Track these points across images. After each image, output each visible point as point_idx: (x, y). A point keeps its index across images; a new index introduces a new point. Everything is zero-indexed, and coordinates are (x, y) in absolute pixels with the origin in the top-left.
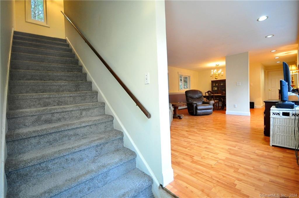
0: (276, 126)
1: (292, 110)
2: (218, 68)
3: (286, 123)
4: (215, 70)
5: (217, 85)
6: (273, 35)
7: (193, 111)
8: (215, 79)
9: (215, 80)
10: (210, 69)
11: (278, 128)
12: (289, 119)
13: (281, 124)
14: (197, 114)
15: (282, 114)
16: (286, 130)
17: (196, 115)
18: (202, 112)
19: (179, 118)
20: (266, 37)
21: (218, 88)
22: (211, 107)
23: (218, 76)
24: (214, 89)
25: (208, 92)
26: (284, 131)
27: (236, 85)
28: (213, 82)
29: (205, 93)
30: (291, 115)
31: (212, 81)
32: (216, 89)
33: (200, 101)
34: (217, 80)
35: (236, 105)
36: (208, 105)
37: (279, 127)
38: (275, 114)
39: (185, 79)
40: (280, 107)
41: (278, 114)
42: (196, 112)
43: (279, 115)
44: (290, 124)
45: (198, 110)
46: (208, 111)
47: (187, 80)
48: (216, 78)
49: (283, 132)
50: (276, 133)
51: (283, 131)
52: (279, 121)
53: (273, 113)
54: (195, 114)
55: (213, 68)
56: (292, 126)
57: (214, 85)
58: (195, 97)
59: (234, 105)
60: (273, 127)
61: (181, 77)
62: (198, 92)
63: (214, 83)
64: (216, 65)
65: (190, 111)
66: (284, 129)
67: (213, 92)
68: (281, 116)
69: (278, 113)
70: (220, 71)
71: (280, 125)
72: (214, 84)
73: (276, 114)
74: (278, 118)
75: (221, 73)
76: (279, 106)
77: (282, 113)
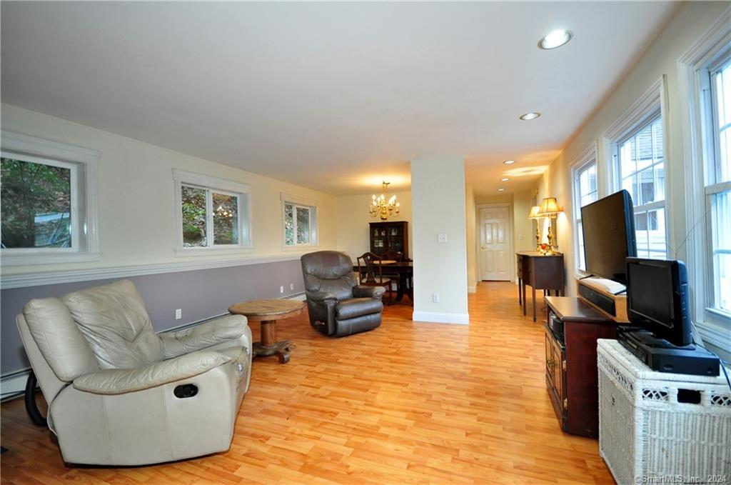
0: (657, 442)
1: (711, 379)
2: (386, 190)
3: (690, 432)
4: (382, 197)
5: (383, 234)
6: (539, 115)
7: (326, 323)
8: (380, 218)
9: (381, 221)
10: (369, 191)
11: (663, 450)
12: (701, 415)
13: (674, 437)
14: (339, 331)
15: (676, 396)
16: (692, 460)
17: (336, 334)
18: (354, 324)
19: (278, 359)
20: (521, 118)
21: (386, 243)
22: (378, 304)
23: (388, 212)
24: (376, 246)
25: (365, 256)
26: (683, 464)
27: (438, 242)
28: (373, 226)
29: (358, 258)
30: (706, 399)
31: (370, 224)
32: (381, 245)
33: (345, 287)
34: (385, 221)
35: (438, 296)
36: (368, 301)
37: (665, 447)
38: (651, 396)
39: (301, 214)
40: (670, 366)
41: (664, 394)
42: (335, 325)
43: (667, 399)
44: (706, 438)
45: (342, 320)
46: (369, 317)
47: (307, 217)
48: (383, 219)
49: (681, 467)
50: (656, 470)
51: (681, 461)
52: (668, 425)
53: (646, 392)
54: (330, 331)
55: (377, 191)
56: (711, 444)
57: (377, 234)
58: (331, 273)
59: (433, 296)
60: (646, 446)
61: (289, 207)
62: (341, 258)
63: (378, 229)
64: (384, 183)
65: (317, 323)
66: (685, 454)
67: (374, 253)
68: (674, 405)
69: (664, 391)
70: (392, 200)
71: (670, 438)
72: (376, 231)
73: (654, 395)
74: (665, 412)
75: (395, 205)
76: (667, 366)
77: (677, 392)
